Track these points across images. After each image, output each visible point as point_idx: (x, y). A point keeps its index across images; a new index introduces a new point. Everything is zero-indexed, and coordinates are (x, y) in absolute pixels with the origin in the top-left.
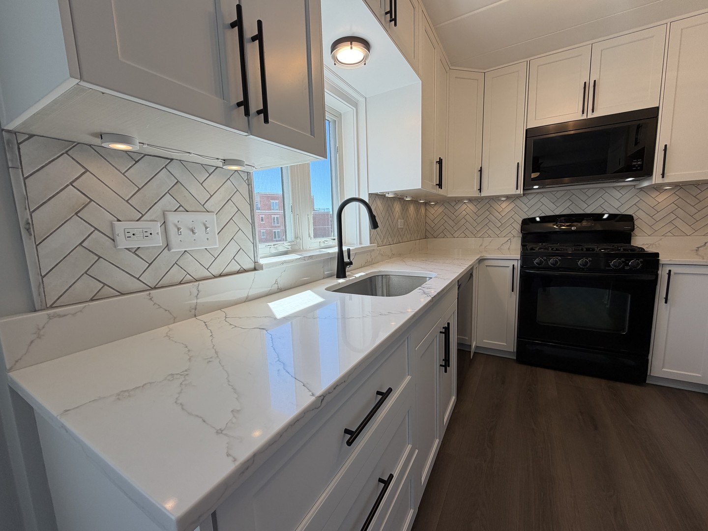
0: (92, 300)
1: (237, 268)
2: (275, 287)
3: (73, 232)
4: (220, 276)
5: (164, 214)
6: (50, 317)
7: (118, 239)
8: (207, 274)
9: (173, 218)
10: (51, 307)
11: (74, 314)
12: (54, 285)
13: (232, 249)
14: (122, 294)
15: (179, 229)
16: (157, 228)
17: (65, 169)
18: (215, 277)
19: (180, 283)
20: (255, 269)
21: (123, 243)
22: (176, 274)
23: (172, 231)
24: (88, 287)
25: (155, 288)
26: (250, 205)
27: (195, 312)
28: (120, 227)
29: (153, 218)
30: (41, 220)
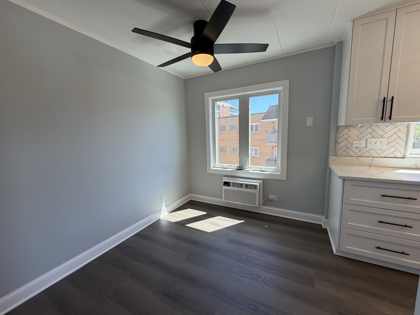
0: (345, 156)
1: (394, 156)
2: (415, 167)
3: (345, 143)
4: (384, 157)
5: (367, 139)
6: (337, 158)
7: (353, 145)
8: (379, 156)
9: (369, 140)
10: (338, 156)
11: (341, 158)
12: (339, 152)
13: (393, 149)
14: (351, 156)
15: (371, 143)
16: (364, 142)
17: (346, 131)
18: (382, 157)
19: (368, 157)
20: (403, 158)
21: (354, 146)
22: (367, 154)
23: (368, 143)
24: (345, 153)
25: (360, 157)
26: (406, 135)
27: (370, 165)
28: (354, 142)
29: (363, 140)
30: (340, 140)
